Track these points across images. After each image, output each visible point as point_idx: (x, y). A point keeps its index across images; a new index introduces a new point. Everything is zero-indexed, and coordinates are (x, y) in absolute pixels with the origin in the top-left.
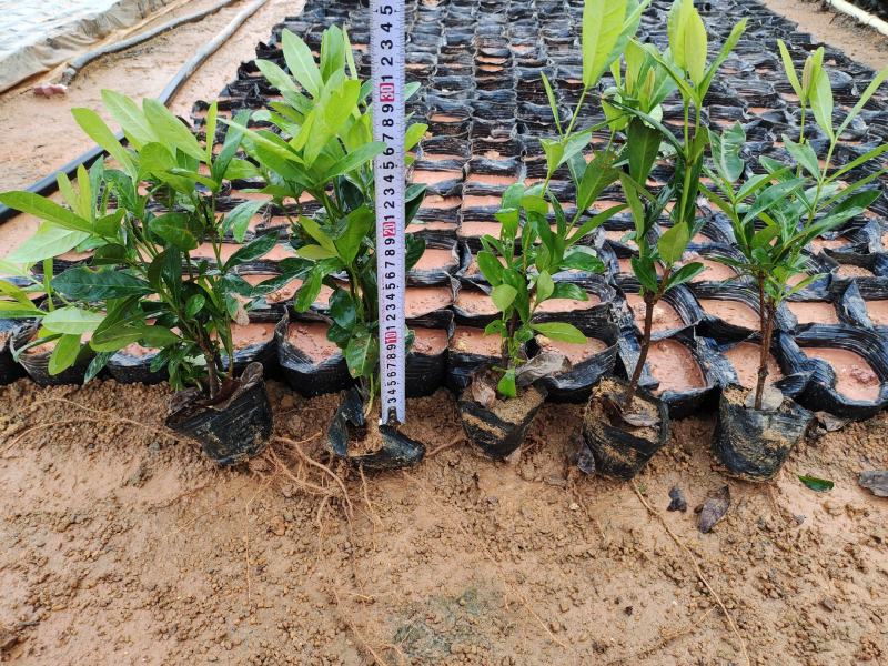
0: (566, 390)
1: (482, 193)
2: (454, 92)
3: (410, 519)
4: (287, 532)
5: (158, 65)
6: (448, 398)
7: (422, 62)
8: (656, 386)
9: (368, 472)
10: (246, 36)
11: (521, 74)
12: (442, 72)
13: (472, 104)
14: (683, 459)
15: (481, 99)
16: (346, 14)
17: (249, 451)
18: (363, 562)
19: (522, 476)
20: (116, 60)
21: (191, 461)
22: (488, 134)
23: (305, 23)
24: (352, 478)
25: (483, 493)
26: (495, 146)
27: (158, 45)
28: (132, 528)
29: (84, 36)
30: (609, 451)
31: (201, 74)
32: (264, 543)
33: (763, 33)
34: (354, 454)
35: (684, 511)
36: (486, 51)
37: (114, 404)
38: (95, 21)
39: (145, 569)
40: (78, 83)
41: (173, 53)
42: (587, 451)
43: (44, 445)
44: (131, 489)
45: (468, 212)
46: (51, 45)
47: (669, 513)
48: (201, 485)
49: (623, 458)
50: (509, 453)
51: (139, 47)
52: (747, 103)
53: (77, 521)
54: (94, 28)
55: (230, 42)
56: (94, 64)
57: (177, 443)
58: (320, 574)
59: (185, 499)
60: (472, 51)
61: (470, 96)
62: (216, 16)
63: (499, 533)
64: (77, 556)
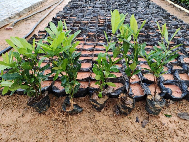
0: (113, 96)
1: (98, 50)
2: (94, 28)
3: (79, 125)
4: (53, 128)
5: (32, 22)
6: (89, 97)
7: (87, 21)
8: (133, 94)
9: (70, 114)
10: (51, 15)
11: (108, 23)
12: (91, 23)
13: (97, 30)
14: (139, 110)
15: (99, 29)
16: (72, 11)
17: (45, 110)
18: (69, 135)
19: (104, 115)
20: (23, 21)
21: (33, 112)
22: (100, 37)
23: (63, 13)
24: (67, 116)
25: (95, 119)
26: (101, 40)
27: (32, 18)
28: (20, 127)
29: (17, 16)
30: (122, 110)
31: (41, 24)
32: (48, 131)
33: (160, 13)
34: (67, 110)
35: (139, 122)
36: (101, 18)
37: (18, 99)
38: (19, 13)
39: (22, 137)
40: (15, 26)
41: (35, 19)
42: (118, 109)
43: (2, 109)
44: (20, 118)
45: (95, 55)
46: (10, 19)
47: (136, 123)
48: (35, 117)
49: (125, 111)
50: (101, 110)
51: (28, 18)
52: (156, 29)
53: (8, 126)
54: (19, 15)
55: (47, 17)
56: (18, 22)
57: (30, 108)
58: (59, 138)
59: (32, 121)
60: (98, 18)
61: (97, 28)
62: (45, 11)
63: (99, 128)
64: (8, 134)
